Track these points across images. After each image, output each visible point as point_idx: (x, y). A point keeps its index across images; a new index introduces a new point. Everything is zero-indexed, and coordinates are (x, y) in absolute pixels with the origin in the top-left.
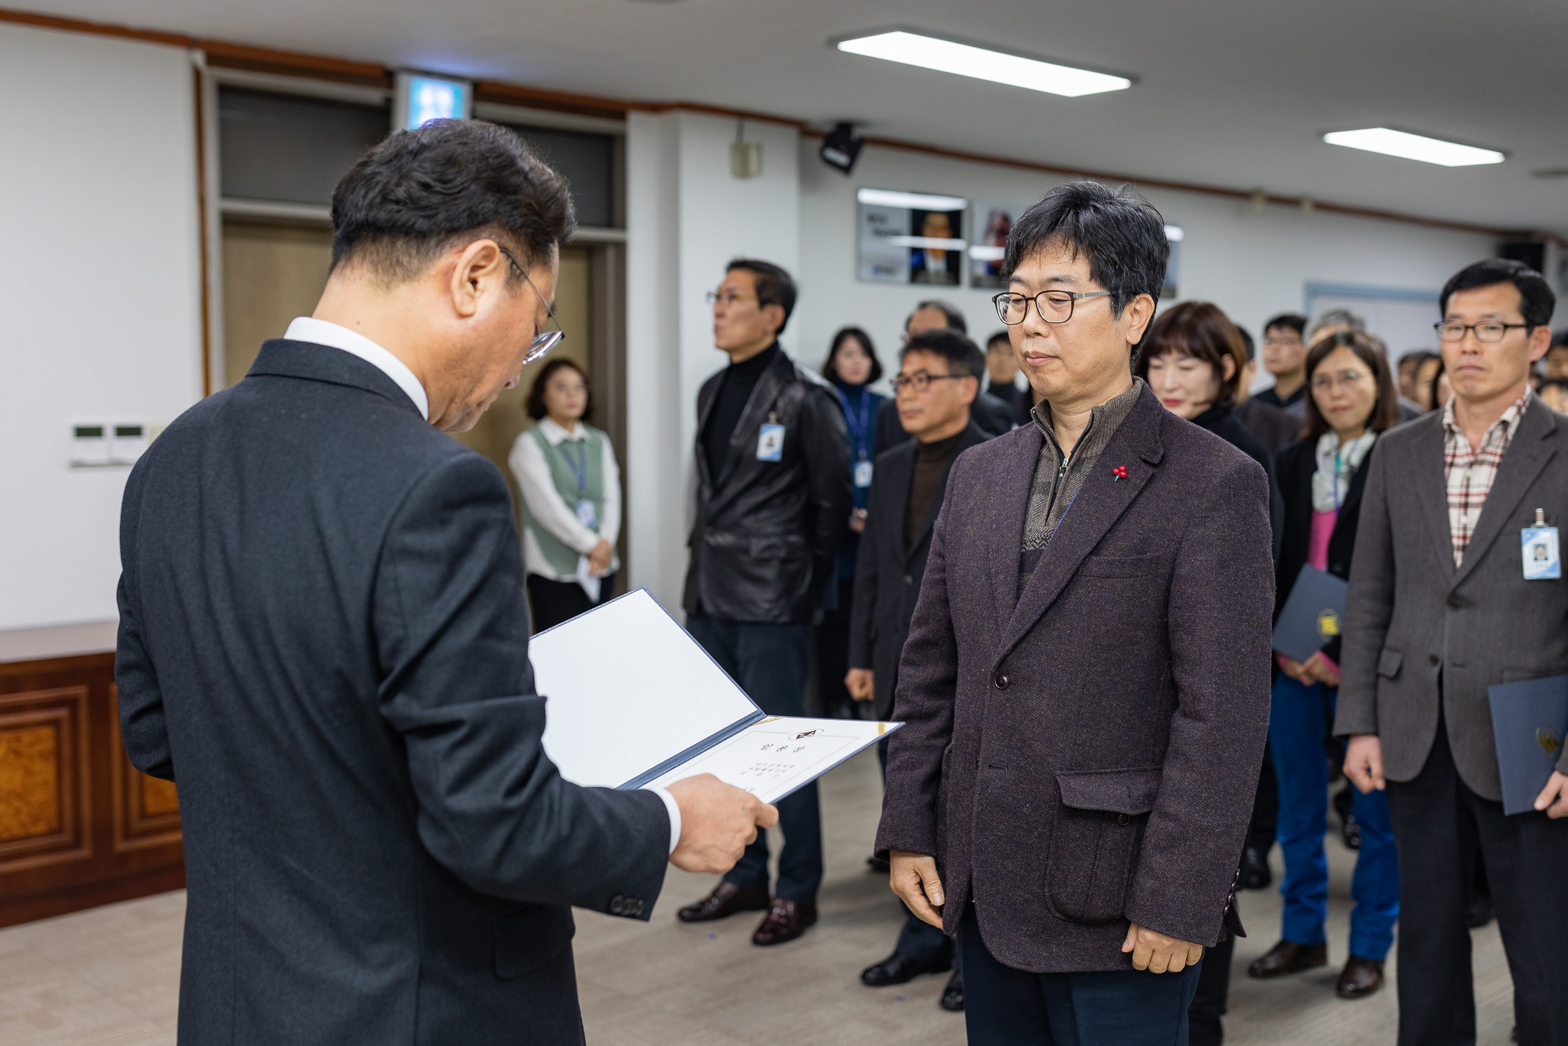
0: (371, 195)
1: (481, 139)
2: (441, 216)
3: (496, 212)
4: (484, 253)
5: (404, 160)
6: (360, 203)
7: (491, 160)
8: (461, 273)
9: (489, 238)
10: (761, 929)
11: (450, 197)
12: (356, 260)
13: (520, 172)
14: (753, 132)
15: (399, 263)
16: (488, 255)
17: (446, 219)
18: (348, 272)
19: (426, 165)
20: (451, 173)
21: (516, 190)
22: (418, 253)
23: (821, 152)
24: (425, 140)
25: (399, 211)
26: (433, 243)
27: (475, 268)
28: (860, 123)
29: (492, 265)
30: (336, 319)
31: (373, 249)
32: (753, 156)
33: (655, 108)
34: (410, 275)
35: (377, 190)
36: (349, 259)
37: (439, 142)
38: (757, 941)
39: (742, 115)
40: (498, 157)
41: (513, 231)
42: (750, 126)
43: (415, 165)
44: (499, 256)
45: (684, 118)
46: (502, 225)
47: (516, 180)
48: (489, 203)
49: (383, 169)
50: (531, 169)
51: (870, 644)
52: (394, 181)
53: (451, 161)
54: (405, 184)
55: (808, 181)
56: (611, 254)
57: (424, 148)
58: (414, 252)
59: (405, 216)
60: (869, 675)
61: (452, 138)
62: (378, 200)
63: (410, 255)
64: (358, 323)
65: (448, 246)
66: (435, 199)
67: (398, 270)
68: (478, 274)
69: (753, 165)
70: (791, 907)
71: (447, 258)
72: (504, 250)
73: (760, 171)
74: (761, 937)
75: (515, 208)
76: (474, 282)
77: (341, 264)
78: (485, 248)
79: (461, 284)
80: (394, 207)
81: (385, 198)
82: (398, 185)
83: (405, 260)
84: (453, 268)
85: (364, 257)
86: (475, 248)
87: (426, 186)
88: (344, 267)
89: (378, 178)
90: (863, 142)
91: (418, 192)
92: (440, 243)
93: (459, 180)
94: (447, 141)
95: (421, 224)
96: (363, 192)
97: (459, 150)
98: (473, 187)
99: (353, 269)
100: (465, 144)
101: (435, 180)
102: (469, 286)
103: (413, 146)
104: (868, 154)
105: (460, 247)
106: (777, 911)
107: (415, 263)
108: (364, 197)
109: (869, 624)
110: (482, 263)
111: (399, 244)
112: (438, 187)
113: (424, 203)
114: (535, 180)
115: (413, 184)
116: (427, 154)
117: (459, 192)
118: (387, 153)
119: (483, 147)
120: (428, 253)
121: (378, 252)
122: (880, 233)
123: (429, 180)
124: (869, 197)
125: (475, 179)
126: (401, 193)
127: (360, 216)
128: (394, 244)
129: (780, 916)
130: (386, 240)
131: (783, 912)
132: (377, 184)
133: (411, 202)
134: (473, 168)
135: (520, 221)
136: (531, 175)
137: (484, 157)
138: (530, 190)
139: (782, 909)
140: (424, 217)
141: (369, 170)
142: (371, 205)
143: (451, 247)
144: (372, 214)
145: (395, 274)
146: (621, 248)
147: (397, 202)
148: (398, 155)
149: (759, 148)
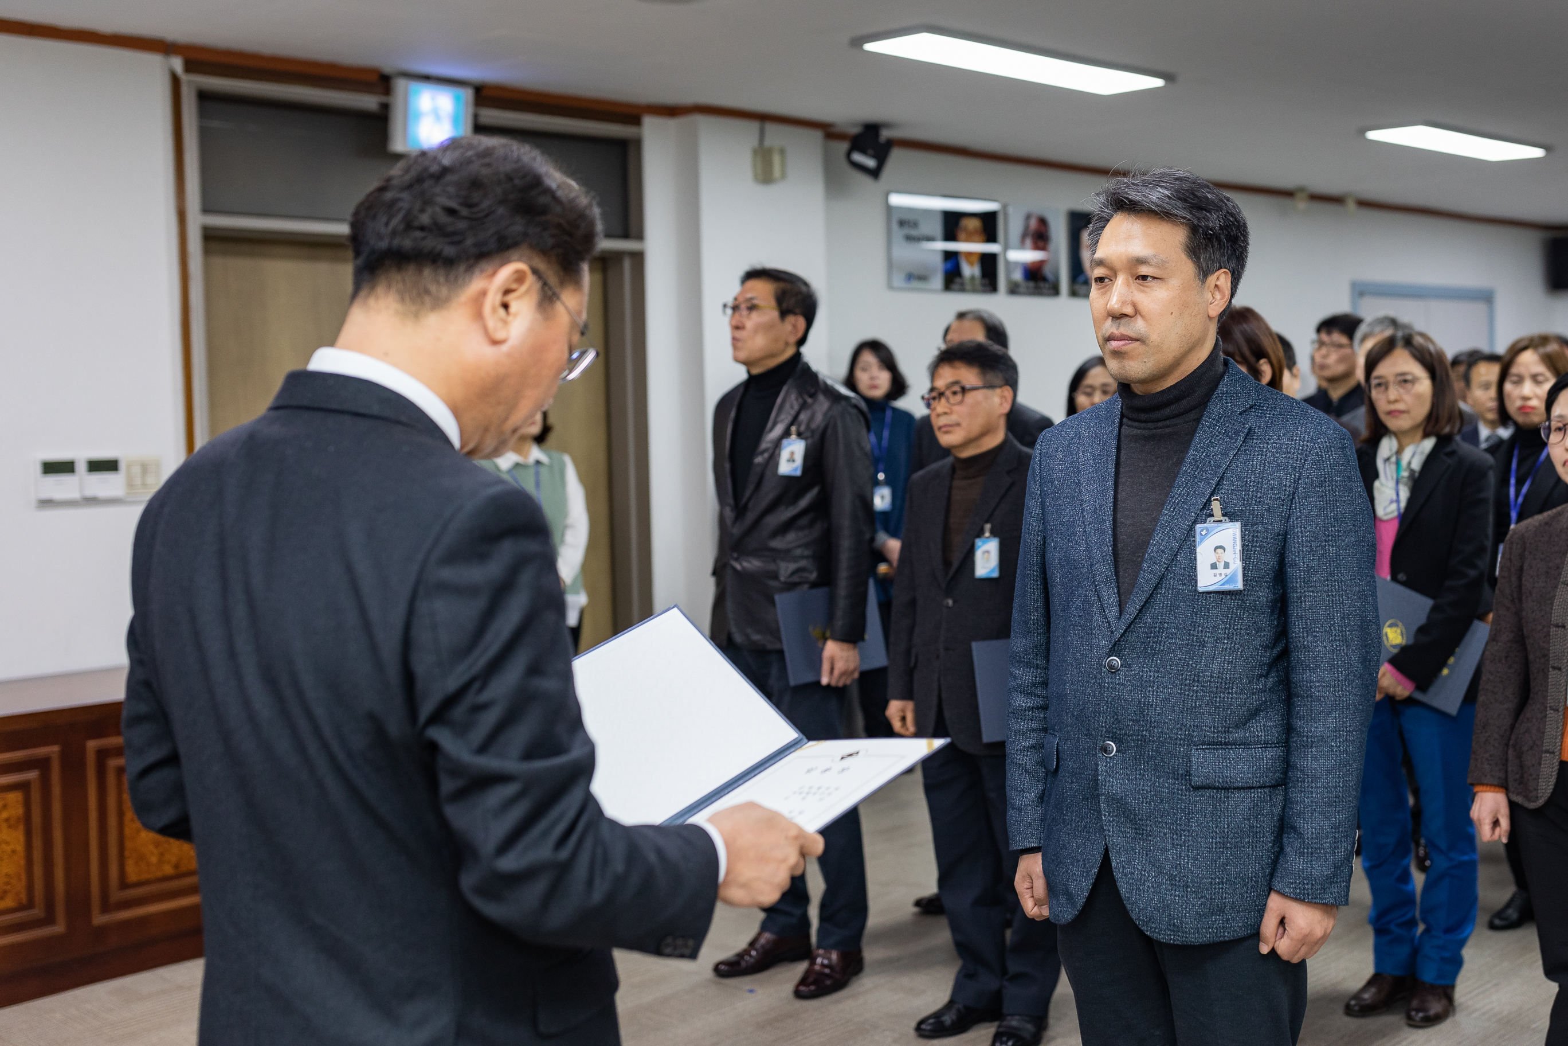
0: (395, 222)
1: (505, 158)
2: (469, 242)
3: (525, 235)
4: (515, 276)
5: (427, 184)
6: (383, 230)
7: (517, 181)
8: (493, 298)
9: (519, 260)
10: (803, 981)
11: (477, 221)
12: (380, 290)
13: (548, 191)
14: (776, 135)
15: (427, 292)
16: (519, 278)
17: (475, 245)
18: (372, 301)
19: (451, 190)
20: (476, 197)
21: (544, 210)
22: (447, 280)
23: (848, 155)
24: (446, 161)
25: (424, 238)
26: (462, 268)
27: (507, 292)
28: (887, 125)
29: (523, 288)
30: (360, 348)
31: (398, 277)
32: (776, 159)
33: (671, 111)
34: (439, 304)
35: (400, 216)
36: (373, 288)
37: (461, 164)
38: (798, 995)
39: (763, 118)
40: (525, 176)
41: (544, 252)
42: (770, 128)
43: (438, 190)
44: (530, 279)
45: (702, 121)
46: (532, 247)
47: (543, 200)
48: (518, 227)
49: (405, 195)
50: (559, 187)
51: (910, 672)
52: (418, 205)
53: (476, 184)
54: (429, 210)
55: (834, 185)
56: (627, 264)
57: (445, 171)
58: (442, 279)
59: (432, 243)
60: (909, 706)
61: (474, 158)
62: (402, 227)
63: (438, 282)
64: (386, 354)
65: (477, 271)
66: (462, 225)
67: (427, 299)
68: (510, 298)
69: (777, 171)
70: (834, 956)
71: (476, 284)
72: (535, 271)
73: (783, 176)
74: (802, 988)
75: (545, 229)
76: (506, 306)
77: (363, 293)
78: (517, 272)
79: (494, 310)
80: (419, 234)
81: (409, 225)
82: (422, 211)
83: (433, 288)
84: (484, 293)
85: (389, 287)
86: (505, 273)
87: (451, 212)
88: (368, 296)
89: (400, 204)
90: (890, 144)
91: (443, 218)
92: (470, 269)
93: (486, 204)
94: (469, 161)
95: (449, 251)
96: (384, 219)
97: (484, 171)
98: (501, 210)
99: (377, 298)
100: (489, 165)
101: (462, 204)
102: (502, 312)
103: (434, 169)
104: (896, 155)
105: (490, 271)
106: (819, 960)
107: (444, 291)
108: (387, 224)
109: (908, 652)
110: (514, 286)
111: (427, 272)
112: (464, 212)
113: (450, 229)
114: (564, 199)
115: (438, 209)
116: (450, 178)
117: (487, 215)
118: (407, 178)
119: (508, 167)
120: (456, 279)
121: (404, 281)
122: (909, 238)
123: (453, 204)
124: (897, 200)
125: (503, 202)
126: (425, 219)
127: (383, 244)
128: (420, 271)
129: (823, 965)
130: (411, 268)
131: (826, 962)
132: (400, 209)
133: (437, 229)
134: (499, 190)
135: (550, 242)
136: (559, 193)
137: (509, 178)
138: (558, 209)
139: (826, 959)
140: (453, 243)
141: (389, 195)
142: (394, 233)
143: (482, 271)
144: (396, 242)
145: (423, 303)
146: (638, 258)
147: (422, 228)
148: (419, 180)
149: (782, 152)
